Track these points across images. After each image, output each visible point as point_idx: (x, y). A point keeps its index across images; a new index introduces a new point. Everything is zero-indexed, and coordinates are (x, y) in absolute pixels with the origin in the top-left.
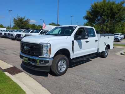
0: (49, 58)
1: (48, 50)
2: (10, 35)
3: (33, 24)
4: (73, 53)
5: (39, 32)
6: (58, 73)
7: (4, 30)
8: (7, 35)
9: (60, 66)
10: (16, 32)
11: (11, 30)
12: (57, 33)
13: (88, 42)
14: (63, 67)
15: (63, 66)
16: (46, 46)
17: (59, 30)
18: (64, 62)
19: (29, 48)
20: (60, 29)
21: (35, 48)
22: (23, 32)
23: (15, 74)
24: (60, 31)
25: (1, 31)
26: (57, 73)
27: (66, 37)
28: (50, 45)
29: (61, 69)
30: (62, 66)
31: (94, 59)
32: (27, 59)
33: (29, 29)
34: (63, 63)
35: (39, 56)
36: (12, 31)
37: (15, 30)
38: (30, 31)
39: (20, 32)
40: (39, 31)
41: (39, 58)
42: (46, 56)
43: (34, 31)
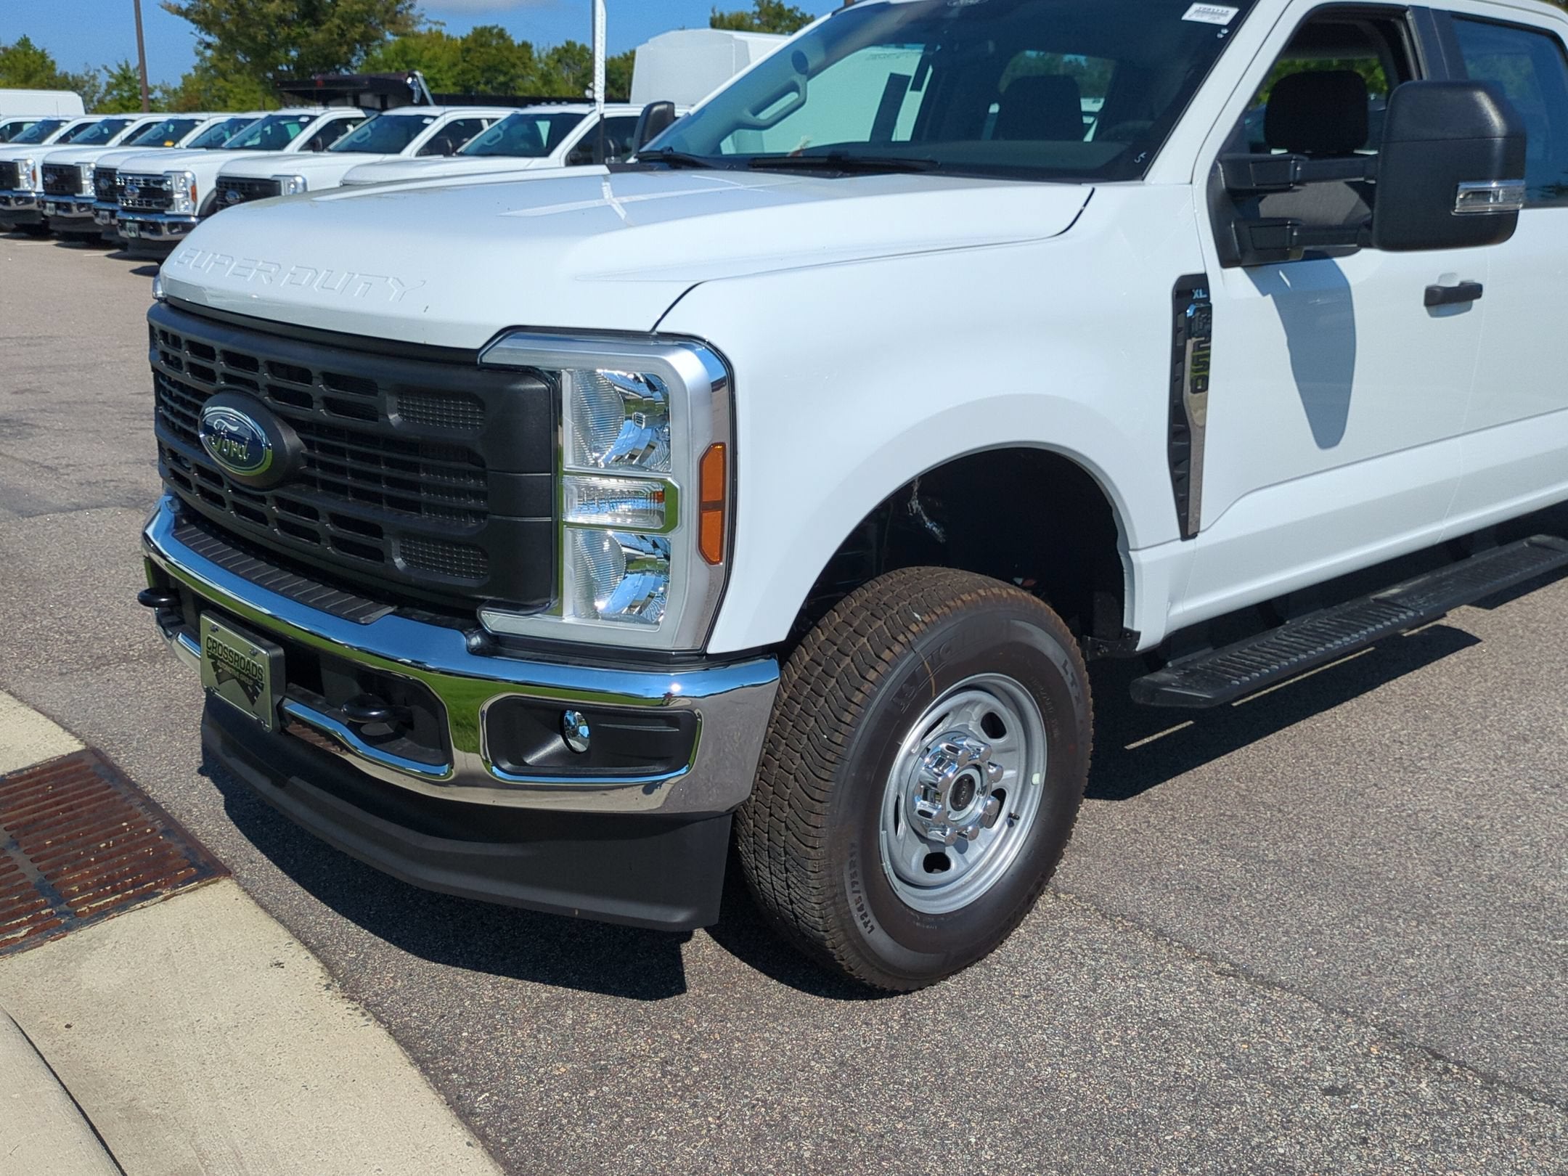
0: (701, 659)
1: (666, 495)
2: (131, 200)
3: (483, 37)
4: (1188, 530)
5: (556, 139)
6: (879, 939)
7: (53, 125)
8: (89, 190)
9: (929, 791)
10: (212, 142)
11: (141, 119)
12: (862, 133)
13: (1465, 294)
14: (987, 820)
15: (977, 807)
16: (629, 405)
17: (896, 86)
18: (993, 726)
19: (291, 440)
20: (907, 61)
21: (393, 441)
22: (312, 145)
23: (76, 921)
24: (912, 102)
25: (12, 132)
26: (862, 947)
27: (1067, 196)
28: (725, 383)
29: (937, 862)
30: (959, 800)
31: (1512, 610)
32: (262, 656)
33: (406, 97)
34: (976, 740)
35: (496, 621)
36: (158, 142)
37: (209, 120)
38: (417, 125)
39: (276, 139)
40: (563, 125)
41: (497, 645)
42: (640, 609)
43: (474, 126)
